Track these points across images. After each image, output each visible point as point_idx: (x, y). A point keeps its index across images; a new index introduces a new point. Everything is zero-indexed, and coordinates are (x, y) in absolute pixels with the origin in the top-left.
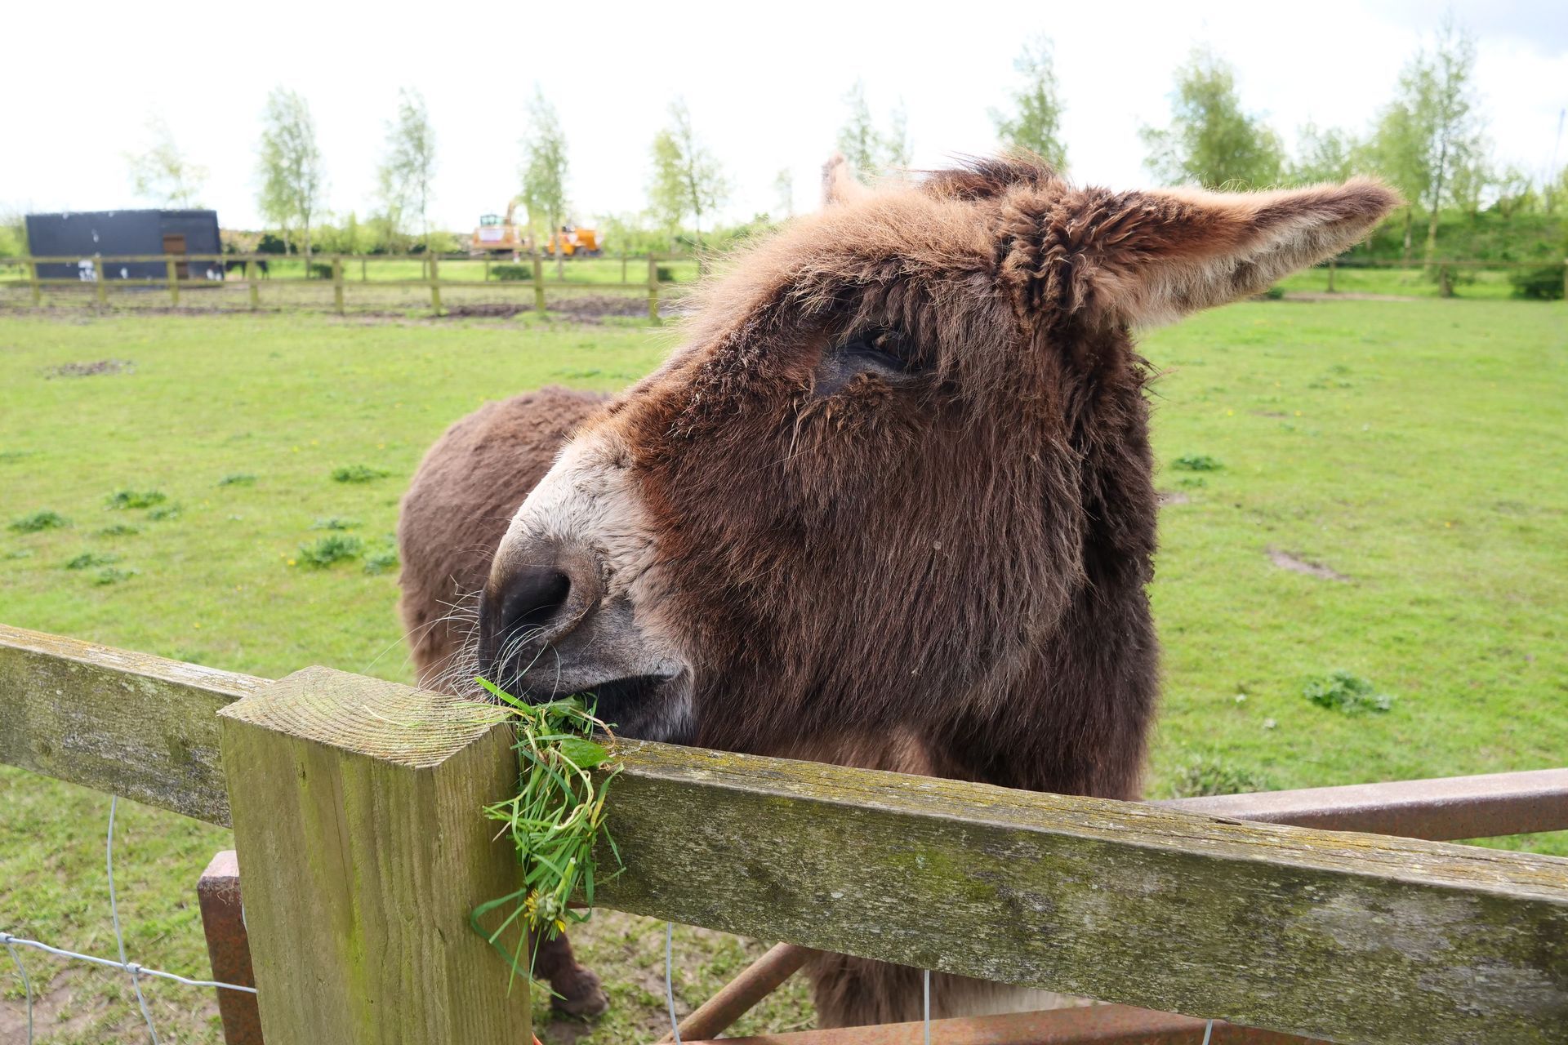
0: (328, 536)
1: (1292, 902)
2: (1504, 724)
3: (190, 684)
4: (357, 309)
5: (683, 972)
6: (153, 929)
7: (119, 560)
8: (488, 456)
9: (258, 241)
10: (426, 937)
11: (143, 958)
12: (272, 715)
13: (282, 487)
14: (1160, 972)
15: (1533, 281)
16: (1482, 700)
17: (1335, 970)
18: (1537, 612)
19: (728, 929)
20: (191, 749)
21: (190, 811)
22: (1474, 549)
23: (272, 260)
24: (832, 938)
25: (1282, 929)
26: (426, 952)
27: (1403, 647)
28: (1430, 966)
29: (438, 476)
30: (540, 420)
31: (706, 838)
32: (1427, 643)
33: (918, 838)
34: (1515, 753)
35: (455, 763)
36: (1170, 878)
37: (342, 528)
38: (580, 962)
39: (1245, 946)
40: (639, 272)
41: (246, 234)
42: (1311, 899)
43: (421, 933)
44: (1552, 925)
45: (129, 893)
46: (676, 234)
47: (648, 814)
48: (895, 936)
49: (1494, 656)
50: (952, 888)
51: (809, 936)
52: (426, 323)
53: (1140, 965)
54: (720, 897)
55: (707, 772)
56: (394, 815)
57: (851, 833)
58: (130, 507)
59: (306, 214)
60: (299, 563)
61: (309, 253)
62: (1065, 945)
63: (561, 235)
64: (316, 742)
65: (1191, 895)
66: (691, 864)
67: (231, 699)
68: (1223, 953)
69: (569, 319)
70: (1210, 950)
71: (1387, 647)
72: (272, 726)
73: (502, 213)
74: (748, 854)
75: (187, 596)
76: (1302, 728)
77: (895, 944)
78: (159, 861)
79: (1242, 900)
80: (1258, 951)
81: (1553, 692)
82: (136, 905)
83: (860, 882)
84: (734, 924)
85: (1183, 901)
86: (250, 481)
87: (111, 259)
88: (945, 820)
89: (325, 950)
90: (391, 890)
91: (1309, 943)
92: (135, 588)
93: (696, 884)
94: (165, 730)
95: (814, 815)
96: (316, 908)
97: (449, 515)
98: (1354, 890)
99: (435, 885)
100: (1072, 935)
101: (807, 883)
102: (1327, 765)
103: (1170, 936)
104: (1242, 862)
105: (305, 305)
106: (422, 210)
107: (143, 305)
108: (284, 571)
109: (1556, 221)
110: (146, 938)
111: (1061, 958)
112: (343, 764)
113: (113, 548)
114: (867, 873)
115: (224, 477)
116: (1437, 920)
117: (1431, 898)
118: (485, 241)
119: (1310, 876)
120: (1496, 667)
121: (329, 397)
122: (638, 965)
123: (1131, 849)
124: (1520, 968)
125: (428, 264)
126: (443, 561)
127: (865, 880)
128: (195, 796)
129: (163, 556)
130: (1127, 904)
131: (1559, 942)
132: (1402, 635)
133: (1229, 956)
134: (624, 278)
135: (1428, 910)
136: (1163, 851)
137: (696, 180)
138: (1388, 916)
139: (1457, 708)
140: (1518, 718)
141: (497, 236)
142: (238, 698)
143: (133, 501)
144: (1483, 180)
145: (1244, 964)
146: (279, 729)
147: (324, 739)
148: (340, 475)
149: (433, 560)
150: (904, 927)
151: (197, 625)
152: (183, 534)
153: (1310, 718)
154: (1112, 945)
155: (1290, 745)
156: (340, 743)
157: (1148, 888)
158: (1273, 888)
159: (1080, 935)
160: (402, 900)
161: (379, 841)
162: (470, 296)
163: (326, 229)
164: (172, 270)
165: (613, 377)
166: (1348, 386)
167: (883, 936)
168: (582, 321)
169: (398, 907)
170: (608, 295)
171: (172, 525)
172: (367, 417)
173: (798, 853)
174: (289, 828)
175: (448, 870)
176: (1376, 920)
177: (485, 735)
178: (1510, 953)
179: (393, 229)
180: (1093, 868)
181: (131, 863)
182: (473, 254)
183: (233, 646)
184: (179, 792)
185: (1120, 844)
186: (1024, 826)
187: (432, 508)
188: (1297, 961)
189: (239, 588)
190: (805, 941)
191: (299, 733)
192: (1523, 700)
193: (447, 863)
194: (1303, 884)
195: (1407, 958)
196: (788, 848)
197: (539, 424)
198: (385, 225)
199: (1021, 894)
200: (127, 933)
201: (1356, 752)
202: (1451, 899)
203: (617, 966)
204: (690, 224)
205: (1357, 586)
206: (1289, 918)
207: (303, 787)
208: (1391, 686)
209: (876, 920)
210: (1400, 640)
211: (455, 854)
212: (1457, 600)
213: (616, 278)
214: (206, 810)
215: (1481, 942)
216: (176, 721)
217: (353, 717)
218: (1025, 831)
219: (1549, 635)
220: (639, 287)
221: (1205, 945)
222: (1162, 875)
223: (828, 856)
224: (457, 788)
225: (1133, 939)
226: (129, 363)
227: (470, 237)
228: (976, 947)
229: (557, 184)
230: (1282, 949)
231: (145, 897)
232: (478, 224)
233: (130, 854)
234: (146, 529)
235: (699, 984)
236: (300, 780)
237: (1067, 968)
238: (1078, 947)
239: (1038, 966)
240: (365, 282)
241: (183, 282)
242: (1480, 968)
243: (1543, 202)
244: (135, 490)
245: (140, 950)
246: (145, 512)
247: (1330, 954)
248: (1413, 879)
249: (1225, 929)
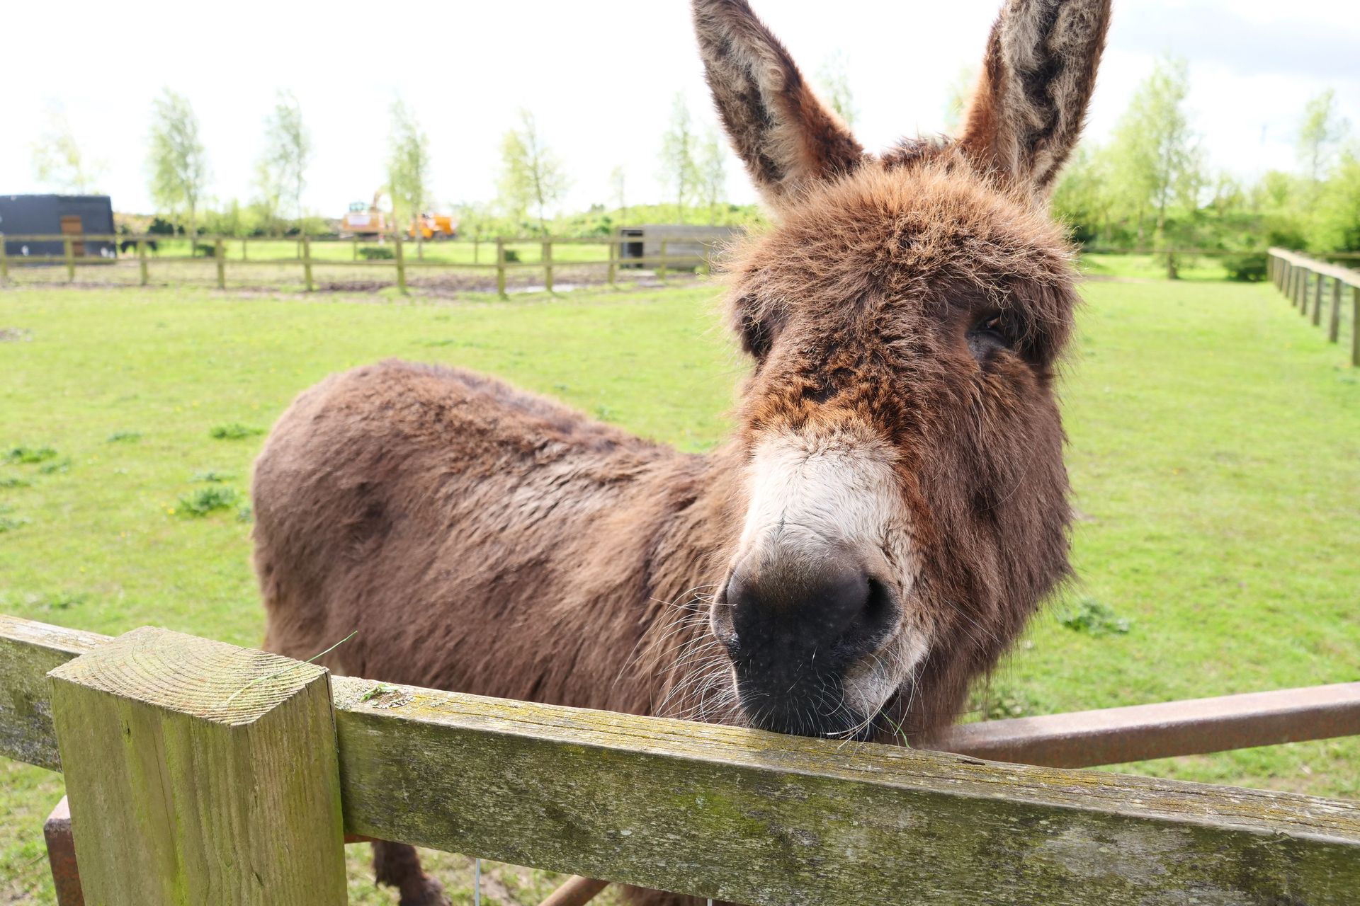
0: (205, 487)
1: (1029, 835)
2: (1222, 641)
3: (33, 642)
4: (238, 285)
5: (519, 876)
6: (33, 851)
7: (12, 511)
8: (325, 425)
9: (149, 223)
10: (244, 881)
11: (22, 878)
12: (99, 676)
13: (165, 443)
14: (915, 898)
15: (1242, 267)
16: (1204, 622)
17: (1067, 895)
18: (1249, 546)
19: (529, 864)
20: (34, 702)
21: (34, 760)
22: (1197, 492)
23: (162, 240)
24: (623, 871)
25: (1020, 859)
26: (245, 895)
27: (1139, 577)
28: (1150, 890)
29: (283, 442)
30: (372, 392)
31: (507, 783)
32: (1159, 573)
33: (697, 781)
34: (1232, 666)
35: (270, 720)
36: (922, 814)
37: (219, 480)
38: (427, 870)
39: (989, 874)
40: (489, 254)
41: (139, 217)
42: (1045, 832)
43: (240, 877)
44: (1254, 852)
45: (11, 817)
46: (522, 221)
47: (453, 761)
48: (679, 869)
49: (1213, 584)
50: (729, 826)
51: (602, 869)
52: (299, 297)
53: (897, 892)
54: (521, 836)
55: (508, 722)
56: (212, 768)
57: (638, 777)
58: (24, 462)
59: (192, 200)
60: (178, 512)
61: (195, 235)
62: (830, 876)
63: (420, 220)
64: (139, 702)
65: (940, 829)
66: (495, 806)
67: (70, 656)
68: (969, 881)
69: (426, 294)
70: (957, 878)
71: (1126, 577)
72: (99, 687)
73: (369, 201)
74: (545, 796)
75: (74, 542)
76: (1056, 648)
77: (680, 876)
78: (40, 787)
79: (985, 833)
80: (1000, 879)
81: (1262, 614)
82: (17, 828)
83: (646, 821)
84: (534, 860)
85: (933, 835)
86: (136, 437)
87: (13, 238)
88: (721, 765)
89: (152, 893)
90: (212, 837)
91: (1045, 871)
92: (26, 536)
93: (499, 824)
94: (10, 686)
95: (604, 761)
96: (143, 855)
97: (289, 480)
98: (1083, 824)
99: (251, 833)
100: (837, 866)
101: (599, 822)
102: (1077, 680)
103: (922, 866)
104: (985, 800)
105: (191, 280)
106: (297, 197)
107: (41, 280)
108: (164, 519)
109: (1260, 218)
110: (25, 859)
111: (827, 887)
112: (165, 721)
113: (7, 499)
114: (653, 812)
115: (111, 434)
116: (1155, 849)
117: (1150, 830)
118: (354, 226)
119: (1045, 812)
120: (1216, 593)
121: (210, 362)
122: (478, 872)
123: (886, 789)
124: (1227, 890)
125: (302, 246)
126: (285, 521)
127: (650, 819)
128: (38, 746)
129: (53, 506)
130: (884, 838)
131: (1260, 867)
132: (1137, 567)
133: (974, 883)
134: (476, 259)
135: (1147, 840)
136: (915, 791)
137: (540, 175)
138: (1113, 846)
139: (1184, 628)
140: (1233, 636)
141: (363, 221)
142: (78, 655)
143: (27, 456)
144: (1200, 182)
145: (988, 890)
146: (105, 689)
147: (146, 698)
148: (219, 433)
149: (276, 521)
150: (687, 860)
151: (82, 569)
152: (73, 486)
153: (1062, 639)
154: (872, 875)
155: (1046, 663)
156: (162, 702)
157: (903, 824)
158: (1013, 822)
159: (843, 867)
160: (221, 847)
161: (200, 793)
162: (339, 274)
163: (209, 215)
164: (69, 248)
165: (465, 345)
166: (1093, 354)
167: (668, 869)
168: (438, 296)
169: (218, 854)
170: (462, 273)
171: (63, 478)
172: (243, 381)
173: (590, 795)
174: (116, 780)
175: (264, 818)
176: (1103, 850)
177: (300, 692)
178: (1219, 877)
179: (271, 215)
180: (853, 806)
181: (14, 789)
182: (343, 236)
183: (116, 588)
184: (23, 742)
185: (877, 785)
186: (791, 770)
187: (276, 472)
188: (1034, 887)
189: (123, 535)
190: (599, 874)
191: (124, 693)
192: (1237, 621)
193: (263, 812)
194: (1038, 819)
195: (1130, 883)
196: (582, 791)
197: (372, 395)
198: (263, 210)
199: (791, 830)
200: (8, 855)
201: (1101, 668)
202: (1166, 830)
203: (459, 873)
204: (534, 212)
205: (1101, 525)
206: (1027, 849)
207: (128, 743)
208: (1129, 610)
209: (662, 855)
210: (1136, 571)
211: (271, 804)
212: (1184, 537)
213: (469, 259)
214: (49, 758)
215: (1194, 868)
216: (20, 676)
217: (177, 676)
218: (792, 774)
219: (1258, 565)
220: (489, 266)
221: (954, 874)
222: (915, 812)
223: (617, 797)
224: (272, 742)
225: (890, 869)
226: (27, 332)
227: (339, 221)
228: (752, 878)
229: (417, 178)
230: (1021, 877)
231: (25, 820)
232: (347, 210)
233: (14, 781)
234: (38, 482)
235: (532, 887)
236: (125, 736)
237: (833, 896)
238: (842, 877)
239: (807, 894)
240: (245, 261)
241: (79, 259)
242: (1193, 890)
243: (1249, 200)
244: (29, 446)
245: (19, 871)
246: (36, 467)
247: (1063, 880)
248: (1134, 813)
249: (971, 859)
